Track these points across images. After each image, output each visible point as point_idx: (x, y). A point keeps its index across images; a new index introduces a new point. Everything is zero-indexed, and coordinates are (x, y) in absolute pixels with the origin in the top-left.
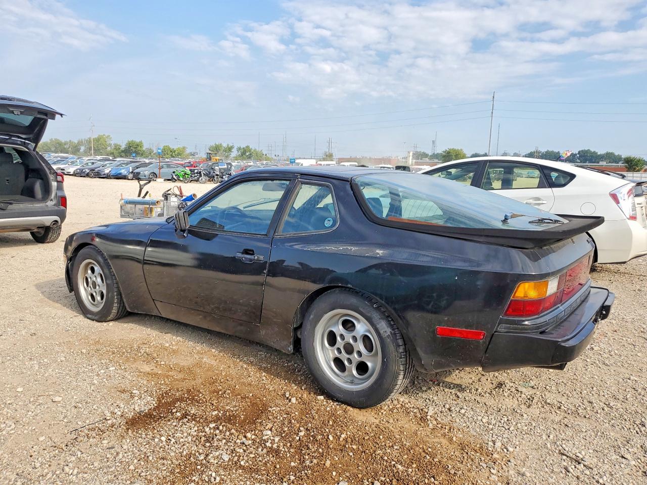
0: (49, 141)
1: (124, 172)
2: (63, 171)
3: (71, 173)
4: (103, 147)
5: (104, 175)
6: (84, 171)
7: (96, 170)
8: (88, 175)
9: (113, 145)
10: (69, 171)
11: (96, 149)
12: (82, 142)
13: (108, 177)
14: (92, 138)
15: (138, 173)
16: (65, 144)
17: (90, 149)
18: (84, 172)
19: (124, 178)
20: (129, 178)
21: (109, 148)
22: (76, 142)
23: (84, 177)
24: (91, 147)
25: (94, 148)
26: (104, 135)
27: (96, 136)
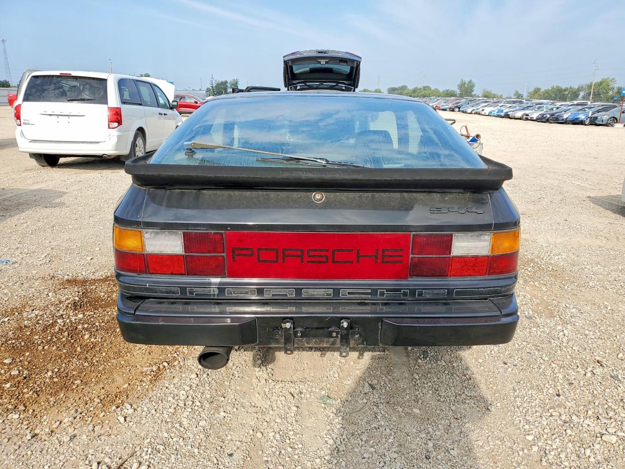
0: (550, 89)
1: (582, 117)
2: (527, 117)
3: (534, 119)
4: (605, 91)
5: (563, 120)
6: (545, 116)
7: (556, 115)
8: (547, 121)
9: (615, 88)
10: (533, 116)
11: (596, 93)
12: (582, 87)
13: (565, 122)
14: (594, 83)
15: (596, 118)
16: (565, 91)
17: (589, 94)
18: (545, 118)
19: (582, 123)
20: (587, 123)
21: (611, 93)
22: (576, 88)
23: (545, 122)
24: (590, 92)
25: (594, 92)
26: (608, 78)
27: (598, 80)
